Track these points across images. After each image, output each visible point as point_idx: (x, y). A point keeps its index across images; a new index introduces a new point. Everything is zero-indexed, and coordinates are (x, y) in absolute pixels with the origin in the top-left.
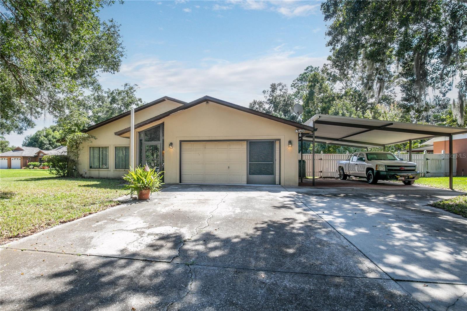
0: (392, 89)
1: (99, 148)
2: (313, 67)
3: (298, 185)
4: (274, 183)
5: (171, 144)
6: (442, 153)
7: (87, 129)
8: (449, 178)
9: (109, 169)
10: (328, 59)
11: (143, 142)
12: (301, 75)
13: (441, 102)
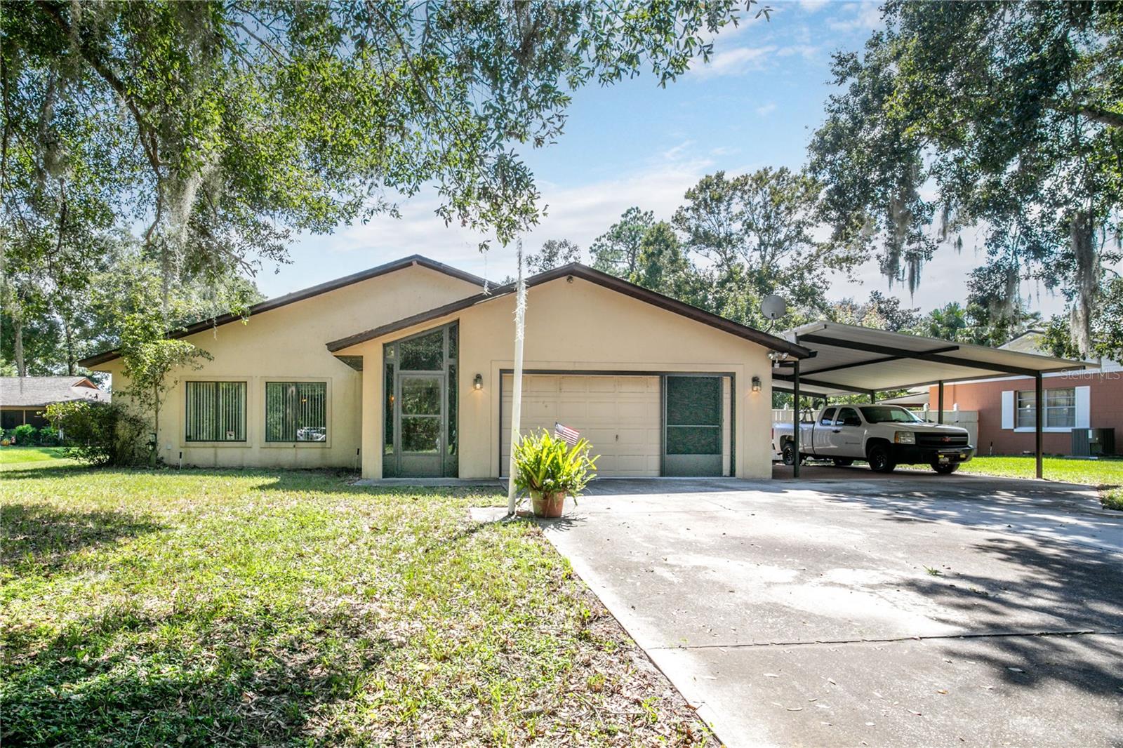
0: (818, 272)
1: (217, 383)
2: (639, 212)
3: (771, 476)
4: (719, 473)
5: (478, 378)
6: (955, 409)
7: (185, 330)
8: (1035, 460)
9: (248, 443)
10: (686, 197)
11: (397, 370)
12: (615, 226)
13: (882, 306)
